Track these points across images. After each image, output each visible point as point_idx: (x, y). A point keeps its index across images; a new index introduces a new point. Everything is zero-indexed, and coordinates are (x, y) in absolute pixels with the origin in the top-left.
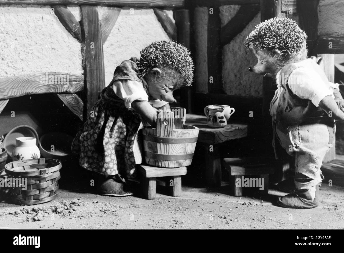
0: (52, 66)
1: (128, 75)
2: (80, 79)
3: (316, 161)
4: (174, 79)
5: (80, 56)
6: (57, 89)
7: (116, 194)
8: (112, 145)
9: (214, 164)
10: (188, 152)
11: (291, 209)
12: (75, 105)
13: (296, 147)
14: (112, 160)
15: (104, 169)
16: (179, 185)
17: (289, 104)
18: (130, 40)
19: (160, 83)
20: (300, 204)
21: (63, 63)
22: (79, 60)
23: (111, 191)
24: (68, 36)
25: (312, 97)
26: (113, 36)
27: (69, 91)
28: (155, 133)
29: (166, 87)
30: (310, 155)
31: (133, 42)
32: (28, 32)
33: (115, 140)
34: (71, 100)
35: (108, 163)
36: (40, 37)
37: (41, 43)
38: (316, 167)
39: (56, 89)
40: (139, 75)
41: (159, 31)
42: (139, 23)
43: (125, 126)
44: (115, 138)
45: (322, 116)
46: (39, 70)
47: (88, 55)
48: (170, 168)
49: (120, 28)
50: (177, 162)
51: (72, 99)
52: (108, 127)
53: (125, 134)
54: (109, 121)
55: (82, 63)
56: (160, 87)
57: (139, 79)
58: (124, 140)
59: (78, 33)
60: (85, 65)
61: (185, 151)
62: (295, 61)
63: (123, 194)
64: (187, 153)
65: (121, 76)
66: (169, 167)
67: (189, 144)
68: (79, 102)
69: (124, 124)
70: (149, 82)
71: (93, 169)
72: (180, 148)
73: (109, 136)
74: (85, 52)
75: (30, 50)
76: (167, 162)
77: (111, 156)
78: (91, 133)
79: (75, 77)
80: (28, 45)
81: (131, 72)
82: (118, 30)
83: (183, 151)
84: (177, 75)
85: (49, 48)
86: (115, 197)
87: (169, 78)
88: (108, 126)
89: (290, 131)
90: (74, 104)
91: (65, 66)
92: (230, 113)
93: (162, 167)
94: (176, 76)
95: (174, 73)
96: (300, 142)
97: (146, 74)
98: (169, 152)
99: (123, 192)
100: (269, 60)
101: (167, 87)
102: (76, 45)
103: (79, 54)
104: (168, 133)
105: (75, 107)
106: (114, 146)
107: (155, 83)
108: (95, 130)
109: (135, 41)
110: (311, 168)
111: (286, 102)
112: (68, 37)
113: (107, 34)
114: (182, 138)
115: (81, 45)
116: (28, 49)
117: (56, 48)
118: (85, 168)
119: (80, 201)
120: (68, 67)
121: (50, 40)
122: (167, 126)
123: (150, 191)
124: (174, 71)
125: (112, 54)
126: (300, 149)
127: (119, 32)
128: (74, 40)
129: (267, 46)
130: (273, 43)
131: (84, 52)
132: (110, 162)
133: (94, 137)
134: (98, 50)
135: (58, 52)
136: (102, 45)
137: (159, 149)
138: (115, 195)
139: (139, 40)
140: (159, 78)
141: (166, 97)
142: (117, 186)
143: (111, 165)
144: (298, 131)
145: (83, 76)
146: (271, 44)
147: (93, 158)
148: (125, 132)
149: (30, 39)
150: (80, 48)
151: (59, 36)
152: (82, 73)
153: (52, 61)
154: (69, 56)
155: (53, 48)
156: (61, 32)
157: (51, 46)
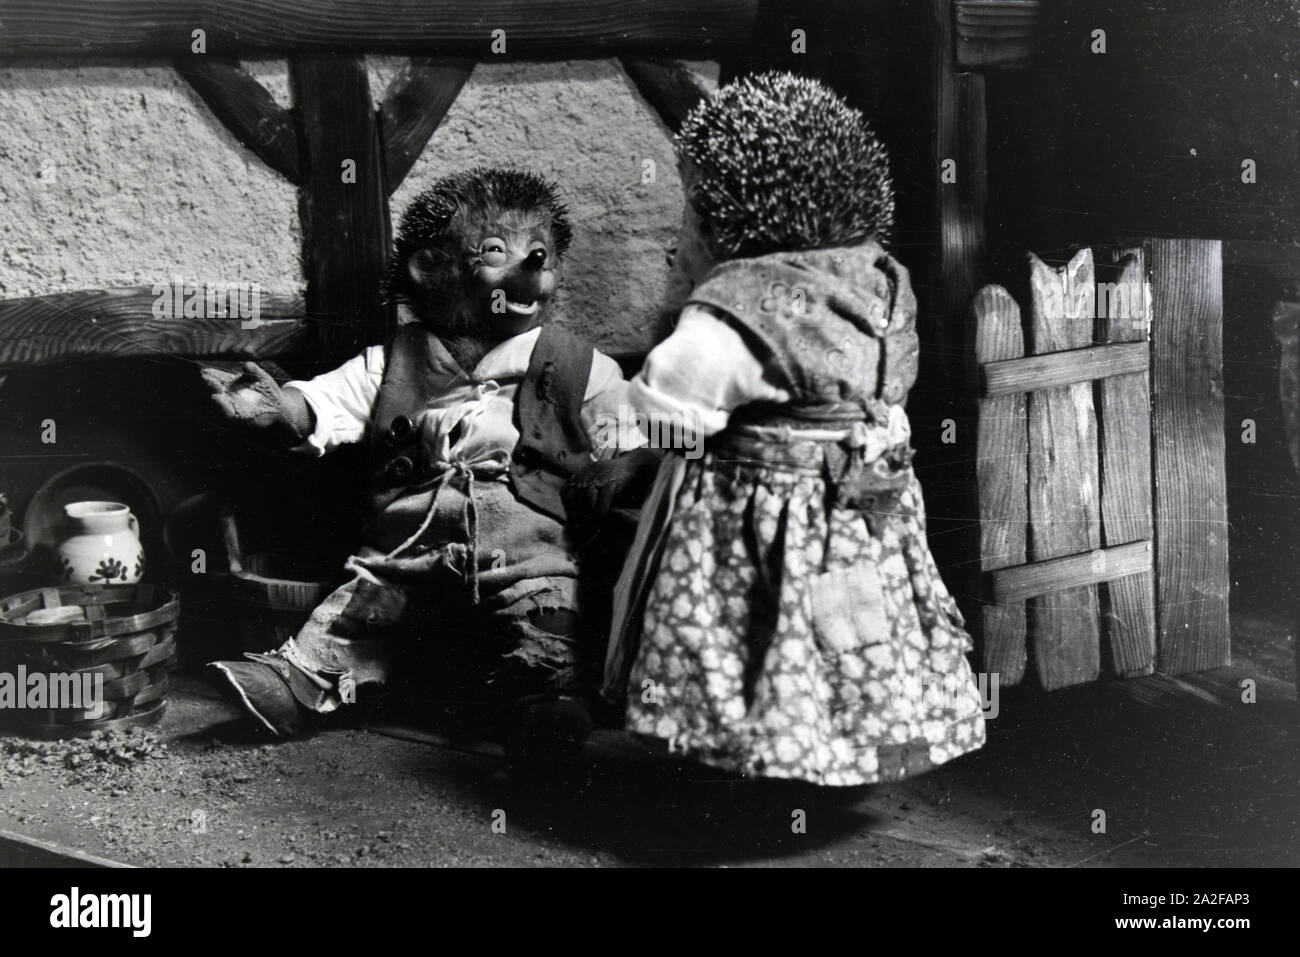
0: (179, 266)
2: (286, 310)
5: (294, 229)
6: (193, 342)
21: (225, 255)
22: (294, 245)
24: (246, 162)
26: (441, 157)
27: (243, 350)
32: (83, 150)
36: (133, 166)
37: (137, 186)
39: (188, 342)
41: (649, 137)
42: (559, 108)
46: (129, 277)
47: (320, 228)
49: (472, 129)
55: (303, 256)
59: (284, 149)
60: (312, 260)
74: (310, 217)
75: (95, 210)
79: (269, 302)
80: (85, 193)
82: (464, 137)
85: (169, 204)
91: (235, 263)
102: (281, 197)
112: (248, 166)
113: (408, 153)
115: (298, 192)
116: (87, 205)
117: (196, 203)
120: (243, 267)
127: (467, 144)
128: (269, 176)
131: (306, 218)
135: (204, 217)
136: (388, 191)
139: (560, 172)
145: (302, 297)
149: (95, 173)
150: (296, 203)
151: (208, 163)
152: (300, 291)
153: (180, 247)
154: (251, 230)
155: (183, 204)
156: (219, 146)
157: (178, 195)
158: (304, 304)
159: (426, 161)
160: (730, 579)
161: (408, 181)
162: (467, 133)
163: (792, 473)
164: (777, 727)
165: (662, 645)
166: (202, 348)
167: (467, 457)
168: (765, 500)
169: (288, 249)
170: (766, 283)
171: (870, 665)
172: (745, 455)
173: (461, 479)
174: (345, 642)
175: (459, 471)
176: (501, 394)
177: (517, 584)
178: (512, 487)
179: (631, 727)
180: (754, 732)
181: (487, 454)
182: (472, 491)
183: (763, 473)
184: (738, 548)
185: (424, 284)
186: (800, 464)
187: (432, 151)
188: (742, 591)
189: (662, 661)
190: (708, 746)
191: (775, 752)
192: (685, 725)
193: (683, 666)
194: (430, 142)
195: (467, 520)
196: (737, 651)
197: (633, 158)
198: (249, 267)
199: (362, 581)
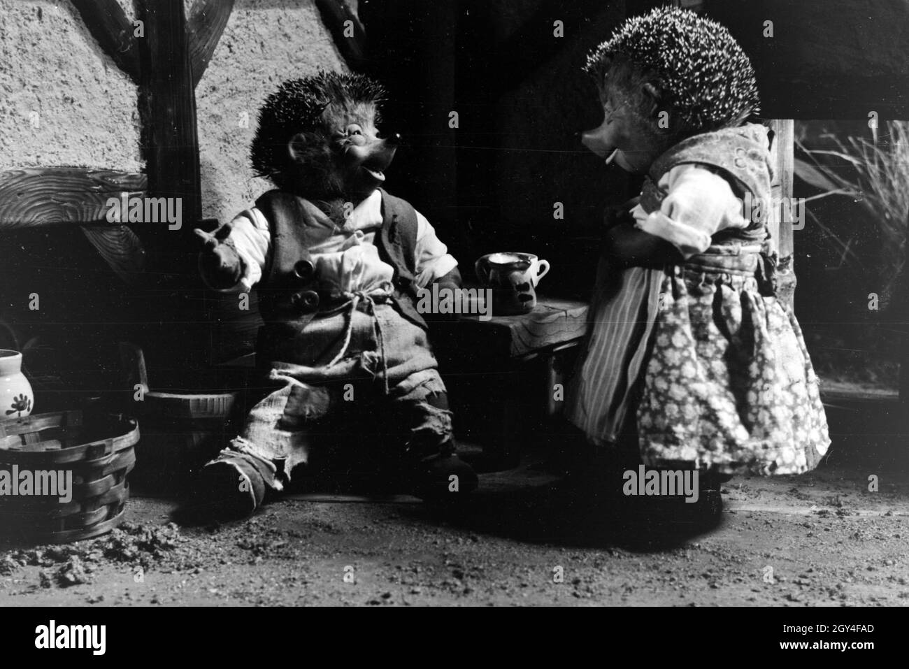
0: (65, 150)
2: (138, 184)
5: (135, 120)
6: (82, 212)
12: (126, 257)
18: (257, 76)
21: (94, 141)
22: (134, 133)
24: (105, 66)
26: (216, 64)
31: (264, 83)
34: (116, 242)
36: (33, 66)
37: (37, 84)
39: (79, 212)
42: (279, 29)
46: (33, 160)
47: (158, 120)
49: (232, 43)
51: (119, 241)
55: (142, 140)
59: (134, 58)
60: (150, 145)
68: (135, 249)
74: (150, 110)
75: (9, 103)
79: (126, 178)
82: (228, 50)
85: (58, 99)
90: (124, 254)
91: (99, 148)
92: (538, 274)
102: (126, 93)
105: (125, 262)
109: (270, 79)
112: (106, 68)
113: (204, 61)
115: (139, 90)
117: (75, 99)
120: (106, 150)
121: (58, 75)
125: (213, 116)
127: (230, 54)
128: (120, 78)
131: (147, 110)
134: (184, 102)
135: (80, 109)
136: (194, 88)
139: (280, 76)
145: (145, 175)
149: (9, 72)
150: (137, 99)
151: (82, 65)
152: (141, 169)
153: (65, 134)
154: (109, 120)
155: (67, 99)
156: (89, 52)
157: (62, 91)
158: (146, 179)
160: (711, 349)
162: (230, 46)
163: (742, 275)
164: (781, 441)
165: (679, 398)
166: (87, 217)
167: (364, 287)
168: (732, 294)
169: (132, 136)
170: (733, 149)
171: (796, 396)
172: (709, 265)
173: (364, 304)
174: (288, 434)
175: (362, 298)
176: (366, 240)
177: (410, 377)
178: (396, 307)
179: (657, 457)
180: (765, 447)
181: (377, 284)
182: (375, 312)
183: (724, 277)
184: (712, 328)
185: (298, 159)
186: (747, 268)
187: (214, 61)
188: (719, 356)
189: (679, 408)
190: (728, 461)
191: (782, 458)
192: (703, 449)
193: (695, 410)
195: (375, 333)
196: (726, 396)
198: (110, 150)
199: (294, 387)
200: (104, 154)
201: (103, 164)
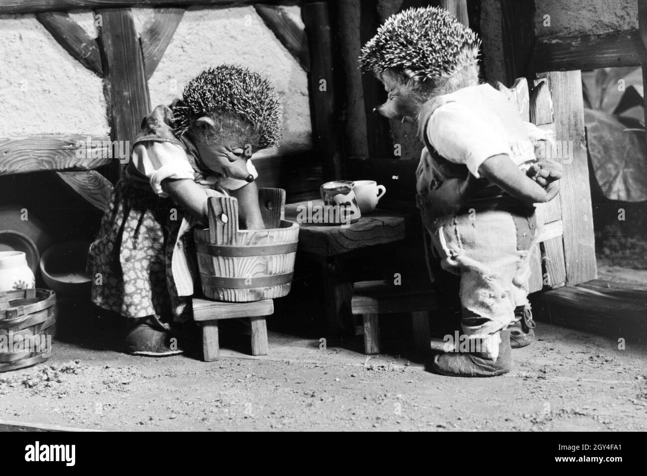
0: (45, 123)
1: (155, 133)
3: (490, 285)
4: (241, 136)
5: (101, 101)
6: (56, 163)
7: (151, 351)
8: (141, 263)
9: (338, 293)
10: (273, 273)
11: (454, 378)
12: (97, 192)
13: (453, 258)
14: (137, 289)
15: (124, 307)
16: (261, 333)
17: (436, 176)
19: (215, 144)
20: (471, 367)
21: (68, 116)
22: (102, 110)
23: (143, 347)
24: (74, 67)
25: (465, 159)
26: (170, 61)
27: (81, 165)
28: (207, 237)
29: (227, 152)
30: (477, 272)
33: (145, 252)
34: (87, 182)
35: (131, 295)
36: (17, 71)
37: (21, 82)
38: (490, 295)
39: (53, 162)
40: (176, 131)
41: (269, 46)
42: (226, 33)
43: (158, 226)
44: (145, 249)
45: (500, 196)
46: (20, 130)
47: (116, 99)
48: (239, 302)
49: (185, 45)
50: (251, 291)
51: (89, 181)
52: (129, 229)
53: (162, 240)
54: (129, 218)
55: (108, 114)
56: (218, 153)
57: (176, 140)
58: (162, 252)
59: (94, 59)
60: (112, 117)
61: (267, 269)
62: (446, 90)
63: (164, 351)
64: (271, 274)
65: (145, 135)
66: (237, 301)
67: (274, 256)
68: (104, 186)
69: (156, 223)
70: (198, 143)
71: (111, 306)
72: (255, 264)
73: (131, 246)
74: (110, 94)
76: (232, 291)
77: (136, 282)
78: (104, 241)
79: (93, 140)
81: (160, 126)
82: (182, 50)
83: (262, 271)
84: (245, 129)
85: (37, 91)
86: (150, 358)
87: (230, 134)
88: (129, 227)
89: (439, 227)
90: (94, 190)
91: (72, 121)
92: (378, 196)
93: (224, 301)
94: (243, 130)
95: (238, 124)
96: (459, 247)
97: (189, 129)
98: (234, 273)
99: (164, 348)
100: (401, 91)
101: (230, 151)
102: (94, 84)
103: (100, 97)
104: (229, 237)
105: (95, 194)
106: (145, 263)
107: (207, 145)
108: (109, 235)
110: (481, 298)
111: (431, 170)
112: (76, 69)
113: (155, 59)
114: (257, 246)
115: (103, 81)
117: (51, 90)
118: (98, 304)
119: (78, 365)
120: (78, 122)
121: (38, 75)
122: (226, 225)
123: (206, 346)
124: (238, 121)
125: (170, 95)
126: (459, 261)
127: (182, 53)
128: (87, 73)
129: (390, 64)
130: (400, 57)
131: (108, 95)
132: (134, 293)
133: (108, 249)
134: (137, 88)
135: (56, 97)
136: (147, 79)
137: (216, 267)
138: (150, 353)
140: (212, 135)
141: (232, 170)
142: (155, 336)
143: (136, 299)
144: (454, 227)
145: (109, 136)
146: (395, 60)
147: (109, 286)
148: (160, 237)
150: (102, 87)
151: (56, 68)
152: (107, 133)
153: (44, 113)
154: (80, 102)
155: (45, 91)
156: (61, 59)
157: (41, 86)
159: (164, 63)
161: (155, 73)
162: (182, 48)
166: (61, 165)
169: (99, 111)
187: (166, 57)
194: (165, 53)
197: (263, 57)
198: (80, 122)
200: (76, 125)
201: (75, 131)
